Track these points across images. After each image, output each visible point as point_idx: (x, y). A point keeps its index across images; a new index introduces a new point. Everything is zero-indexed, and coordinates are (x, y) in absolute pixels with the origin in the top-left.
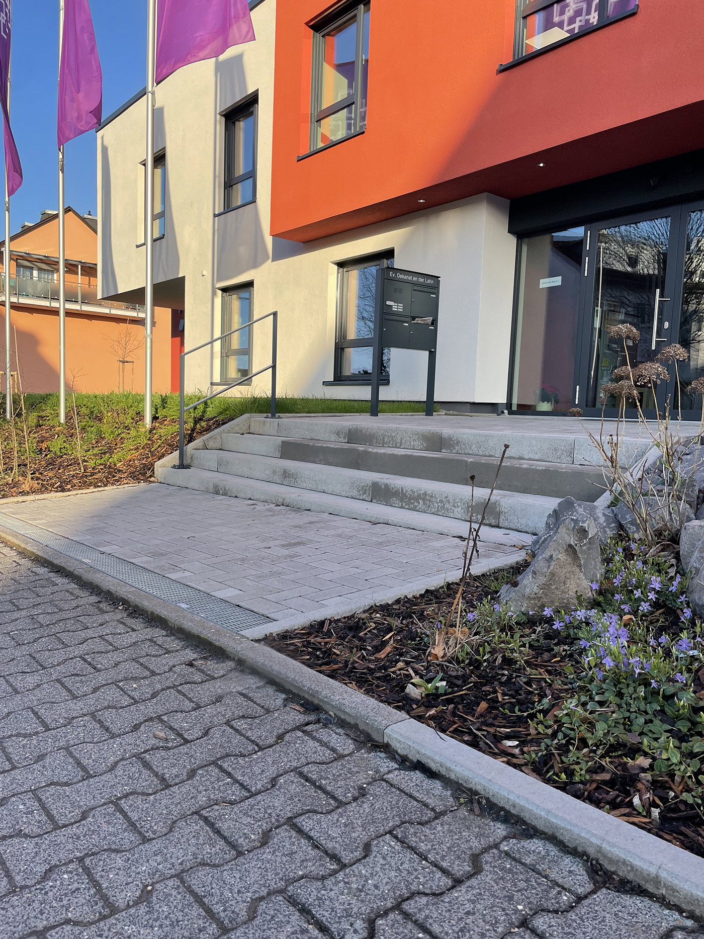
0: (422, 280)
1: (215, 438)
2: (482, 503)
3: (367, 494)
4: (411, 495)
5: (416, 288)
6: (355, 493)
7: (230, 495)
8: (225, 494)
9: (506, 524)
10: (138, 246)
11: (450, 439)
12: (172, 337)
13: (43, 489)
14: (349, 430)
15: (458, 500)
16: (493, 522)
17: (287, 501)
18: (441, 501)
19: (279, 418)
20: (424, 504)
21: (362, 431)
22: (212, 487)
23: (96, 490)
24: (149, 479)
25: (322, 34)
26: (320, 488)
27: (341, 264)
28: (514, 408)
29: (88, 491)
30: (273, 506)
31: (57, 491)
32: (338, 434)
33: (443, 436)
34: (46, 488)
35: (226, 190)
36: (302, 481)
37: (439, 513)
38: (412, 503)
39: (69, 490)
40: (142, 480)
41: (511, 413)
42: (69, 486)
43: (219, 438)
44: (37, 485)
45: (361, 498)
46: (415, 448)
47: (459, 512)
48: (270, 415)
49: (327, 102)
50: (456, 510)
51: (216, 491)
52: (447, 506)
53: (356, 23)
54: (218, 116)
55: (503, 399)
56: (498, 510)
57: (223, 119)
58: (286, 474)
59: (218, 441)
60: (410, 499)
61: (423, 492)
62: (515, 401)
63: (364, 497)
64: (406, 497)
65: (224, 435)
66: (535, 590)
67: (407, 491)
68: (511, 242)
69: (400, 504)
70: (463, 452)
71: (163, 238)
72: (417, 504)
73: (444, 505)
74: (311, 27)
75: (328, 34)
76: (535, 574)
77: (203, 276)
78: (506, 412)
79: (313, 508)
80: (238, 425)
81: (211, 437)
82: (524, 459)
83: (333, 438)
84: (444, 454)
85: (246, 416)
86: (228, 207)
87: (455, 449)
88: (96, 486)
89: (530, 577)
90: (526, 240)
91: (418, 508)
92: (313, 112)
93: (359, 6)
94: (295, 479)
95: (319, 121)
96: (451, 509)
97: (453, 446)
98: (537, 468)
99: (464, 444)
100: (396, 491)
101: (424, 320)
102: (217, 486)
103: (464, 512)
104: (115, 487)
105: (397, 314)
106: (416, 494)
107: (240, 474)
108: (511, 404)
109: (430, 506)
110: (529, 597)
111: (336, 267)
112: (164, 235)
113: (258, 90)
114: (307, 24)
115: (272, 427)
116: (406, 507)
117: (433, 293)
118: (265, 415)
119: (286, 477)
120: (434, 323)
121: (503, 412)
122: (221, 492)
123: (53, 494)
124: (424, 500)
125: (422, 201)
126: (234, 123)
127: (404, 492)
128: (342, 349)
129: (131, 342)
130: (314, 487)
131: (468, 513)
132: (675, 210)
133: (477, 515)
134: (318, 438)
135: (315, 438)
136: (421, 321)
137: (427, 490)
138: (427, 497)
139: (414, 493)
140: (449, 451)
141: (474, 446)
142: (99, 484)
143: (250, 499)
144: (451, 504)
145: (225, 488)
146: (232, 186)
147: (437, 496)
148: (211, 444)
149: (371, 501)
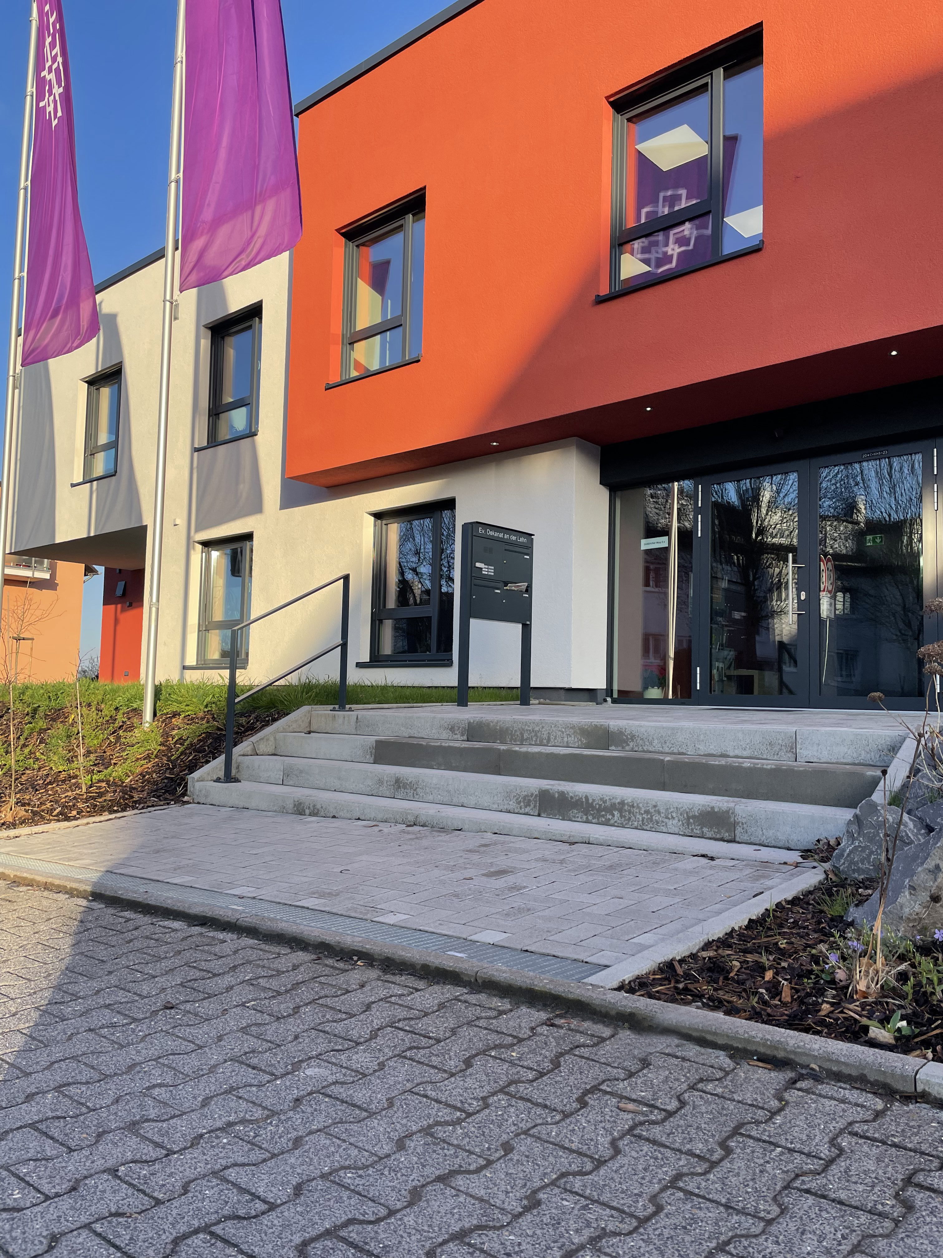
0: (514, 538)
1: (268, 740)
2: (709, 812)
3: (532, 806)
4: (600, 805)
5: (507, 547)
6: (512, 805)
7: (322, 814)
8: (314, 814)
9: (745, 838)
10: (73, 485)
11: (621, 733)
12: (105, 603)
13: (36, 818)
14: (469, 723)
15: (672, 810)
16: (726, 835)
17: (423, 819)
18: (647, 812)
19: (350, 710)
20: (621, 816)
21: (488, 725)
22: (291, 806)
23: (113, 816)
24: (182, 799)
25: (356, 243)
26: (455, 800)
27: (378, 516)
28: (615, 695)
29: (102, 818)
30: (403, 827)
31: (59, 821)
32: (452, 729)
33: (611, 729)
34: (43, 818)
35: (211, 419)
36: (426, 793)
37: (645, 827)
38: (603, 816)
39: (75, 818)
40: (172, 800)
41: (614, 701)
42: (74, 813)
43: (272, 739)
44: (24, 813)
45: (522, 811)
46: (570, 745)
47: (673, 824)
48: (337, 707)
49: (363, 322)
50: (670, 822)
51: (299, 810)
52: (656, 817)
53: (402, 233)
54: (203, 329)
55: (601, 684)
56: (732, 819)
57: (209, 333)
58: (399, 784)
59: (271, 743)
60: (599, 810)
61: (619, 800)
62: (615, 687)
63: (527, 810)
64: (593, 808)
65: (280, 736)
66: (917, 908)
67: (594, 800)
68: (604, 494)
69: (585, 817)
70: (640, 749)
71: (114, 475)
72: (610, 817)
73: (652, 816)
74: (343, 235)
75: (363, 244)
76: (914, 889)
77: (175, 525)
78: (609, 699)
79: (466, 827)
80: (296, 721)
81: (262, 739)
82: (728, 756)
83: (445, 735)
84: (613, 752)
85: (305, 709)
86: (213, 441)
87: (629, 745)
88: (112, 812)
89: (907, 893)
90: (619, 493)
91: (612, 822)
92: (345, 332)
93: (406, 216)
94: (415, 790)
95: (351, 344)
96: (663, 822)
97: (626, 742)
98: (765, 767)
99: (642, 739)
100: (577, 801)
101: (518, 586)
102: (300, 804)
103: (683, 824)
104: (136, 811)
105: (487, 578)
106: (608, 804)
107: (322, 787)
108: (612, 690)
109: (630, 818)
110: (908, 919)
111: (373, 518)
112: (116, 472)
113: (261, 302)
114: (338, 230)
115: (346, 722)
116: (594, 821)
117: (527, 554)
118: (331, 707)
119: (399, 787)
120: (529, 590)
121: (605, 701)
122: (307, 812)
123: (54, 825)
124: (621, 811)
125: (495, 444)
126: (223, 338)
127: (590, 801)
128: (381, 621)
129: (31, 611)
130: (446, 800)
131: (688, 825)
132: (803, 464)
133: (702, 828)
134: (420, 735)
135: (415, 735)
136: (515, 587)
137: (625, 798)
138: (626, 807)
139: (605, 802)
140: (620, 748)
141: (656, 741)
142: (115, 808)
143: (359, 819)
144: (662, 815)
145: (314, 806)
146: (218, 414)
147: (641, 805)
148: (262, 748)
149: (539, 815)
